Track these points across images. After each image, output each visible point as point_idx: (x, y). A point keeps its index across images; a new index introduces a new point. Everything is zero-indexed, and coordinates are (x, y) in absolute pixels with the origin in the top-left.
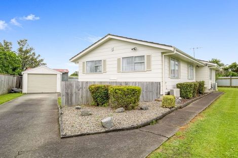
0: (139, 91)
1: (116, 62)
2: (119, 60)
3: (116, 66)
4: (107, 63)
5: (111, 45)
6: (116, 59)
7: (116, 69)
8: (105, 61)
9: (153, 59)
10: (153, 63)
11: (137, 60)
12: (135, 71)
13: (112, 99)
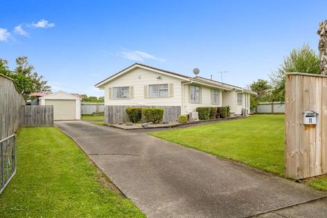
0: (163, 111)
1: (143, 89)
2: (145, 87)
3: (143, 92)
4: (135, 89)
5: (138, 73)
6: (143, 86)
7: (143, 95)
8: (132, 87)
9: (175, 87)
10: (175, 90)
11: (162, 88)
12: (160, 97)
13: (143, 117)
